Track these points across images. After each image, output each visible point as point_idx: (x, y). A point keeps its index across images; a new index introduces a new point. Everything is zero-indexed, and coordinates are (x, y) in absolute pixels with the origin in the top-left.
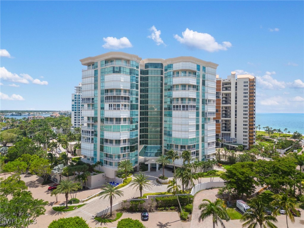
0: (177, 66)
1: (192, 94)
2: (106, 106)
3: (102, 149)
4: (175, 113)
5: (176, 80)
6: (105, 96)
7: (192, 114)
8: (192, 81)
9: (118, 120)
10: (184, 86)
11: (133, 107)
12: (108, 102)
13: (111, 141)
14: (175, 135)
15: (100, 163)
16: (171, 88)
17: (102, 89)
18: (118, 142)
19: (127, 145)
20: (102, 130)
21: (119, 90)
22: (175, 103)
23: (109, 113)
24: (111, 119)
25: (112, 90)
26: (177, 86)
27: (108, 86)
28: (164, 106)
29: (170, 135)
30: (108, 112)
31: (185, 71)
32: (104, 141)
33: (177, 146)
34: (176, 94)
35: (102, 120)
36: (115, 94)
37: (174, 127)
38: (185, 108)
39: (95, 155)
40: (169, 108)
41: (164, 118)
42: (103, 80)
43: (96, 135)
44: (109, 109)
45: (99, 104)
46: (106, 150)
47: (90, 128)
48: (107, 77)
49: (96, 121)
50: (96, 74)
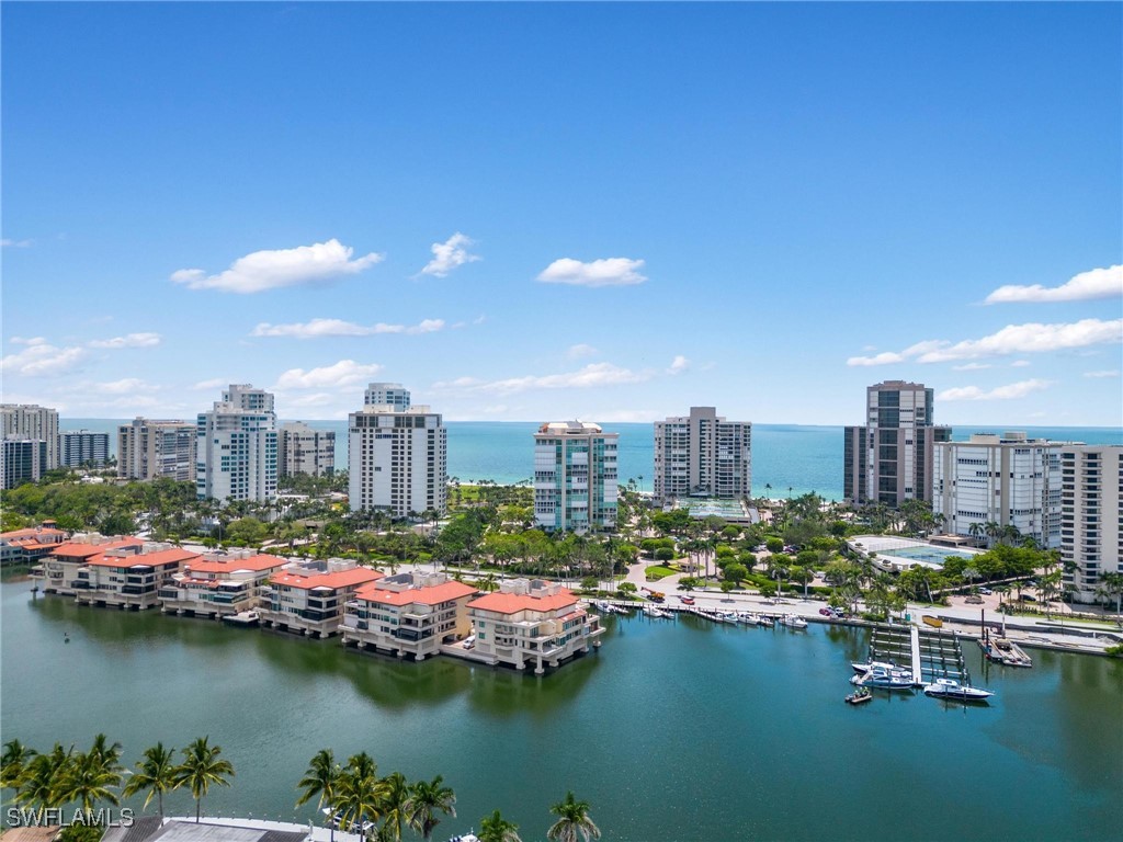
0: (608, 441)
2: (574, 479)
3: (568, 516)
4: (605, 481)
5: (606, 453)
6: (572, 471)
8: (614, 453)
9: (582, 491)
10: (612, 458)
12: (576, 476)
13: (576, 509)
14: (606, 500)
16: (604, 460)
17: (568, 464)
18: (580, 509)
20: (568, 499)
21: (581, 466)
23: (575, 484)
24: (576, 491)
25: (575, 466)
26: (607, 458)
27: (574, 462)
32: (569, 509)
34: (607, 464)
35: (568, 492)
36: (580, 469)
39: (558, 523)
40: (602, 477)
42: (569, 456)
43: (560, 506)
45: (564, 478)
46: (573, 517)
47: (547, 500)
48: (574, 455)
49: (559, 492)
50: (559, 451)
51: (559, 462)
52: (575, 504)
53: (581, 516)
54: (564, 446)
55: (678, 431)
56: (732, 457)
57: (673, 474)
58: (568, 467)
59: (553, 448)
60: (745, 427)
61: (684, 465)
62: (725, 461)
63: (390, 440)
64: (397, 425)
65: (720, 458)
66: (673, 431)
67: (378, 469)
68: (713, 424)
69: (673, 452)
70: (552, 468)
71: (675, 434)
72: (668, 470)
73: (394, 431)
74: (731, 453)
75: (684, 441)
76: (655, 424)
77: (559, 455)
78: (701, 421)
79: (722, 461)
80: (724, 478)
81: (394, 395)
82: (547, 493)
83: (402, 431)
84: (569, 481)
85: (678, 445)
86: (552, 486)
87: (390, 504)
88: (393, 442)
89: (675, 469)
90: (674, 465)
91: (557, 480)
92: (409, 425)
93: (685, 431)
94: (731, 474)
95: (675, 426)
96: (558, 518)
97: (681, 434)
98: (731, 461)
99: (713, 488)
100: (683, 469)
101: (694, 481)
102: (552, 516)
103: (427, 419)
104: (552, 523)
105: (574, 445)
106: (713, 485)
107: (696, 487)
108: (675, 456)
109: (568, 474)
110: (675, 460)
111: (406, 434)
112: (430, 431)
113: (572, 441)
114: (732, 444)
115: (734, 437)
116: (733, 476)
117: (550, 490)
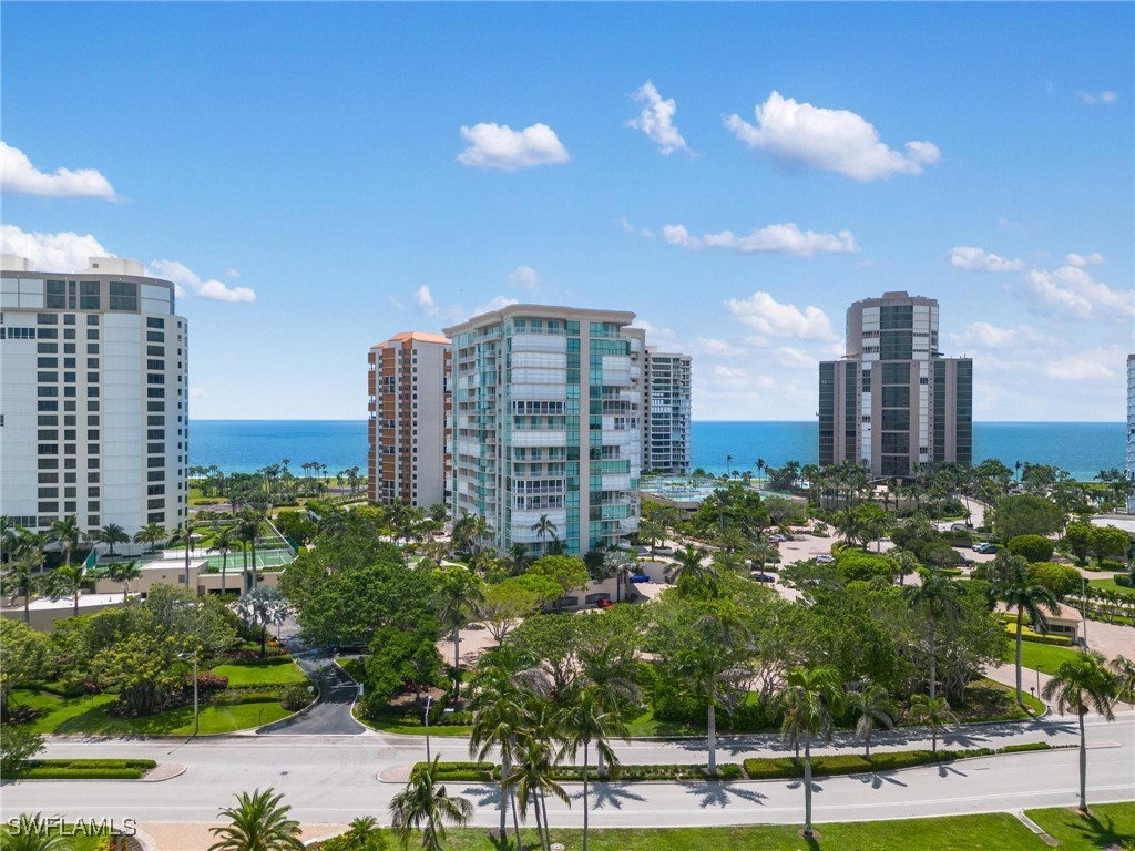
2: (608, 421)
3: (595, 516)
6: (603, 400)
12: (611, 413)
13: (609, 495)
17: (593, 383)
20: (596, 473)
27: (608, 379)
30: (611, 434)
32: (599, 497)
35: (594, 454)
39: (573, 531)
42: (596, 365)
43: (576, 488)
44: (617, 428)
45: (585, 418)
46: (603, 515)
47: (544, 475)
48: (608, 362)
49: (573, 453)
50: (573, 349)
51: (573, 378)
52: (610, 483)
54: (585, 338)
56: (669, 410)
58: (594, 391)
59: (560, 341)
62: (659, 415)
63: (30, 345)
64: (53, 302)
65: (652, 410)
70: (558, 392)
73: (42, 318)
74: (667, 402)
77: (573, 361)
79: (655, 415)
80: (658, 443)
82: (545, 458)
83: (70, 320)
84: (595, 426)
86: (557, 438)
87: (31, 512)
88: (41, 348)
91: (572, 426)
92: (91, 302)
94: (667, 436)
96: (573, 520)
98: (667, 415)
102: (558, 516)
103: (144, 290)
109: (594, 410)
111: (82, 325)
112: (152, 322)
113: (606, 325)
114: (668, 388)
115: (671, 378)
116: (671, 439)
117: (552, 450)
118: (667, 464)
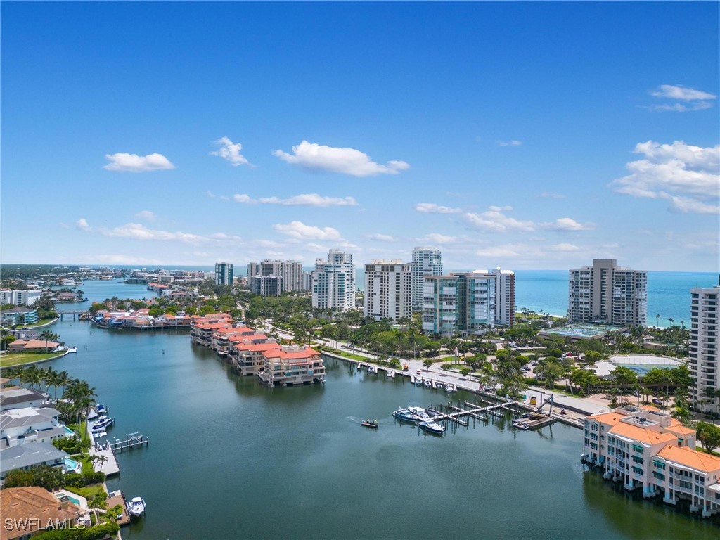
0: (477, 281)
1: (485, 296)
2: (444, 303)
3: (441, 325)
4: (476, 306)
5: (477, 288)
7: (485, 306)
8: (484, 289)
9: (450, 310)
10: (481, 292)
11: (456, 303)
12: (444, 301)
13: (446, 321)
14: (475, 317)
15: (441, 333)
16: (474, 292)
17: (441, 294)
18: (450, 321)
19: (454, 323)
20: (441, 315)
21: (450, 295)
22: (476, 301)
23: (445, 306)
24: (446, 310)
25: (446, 295)
26: (477, 291)
27: (444, 293)
28: (468, 301)
29: (473, 318)
31: (481, 284)
32: (442, 321)
33: (477, 324)
34: (477, 296)
35: (441, 310)
36: (448, 297)
37: (475, 313)
38: (482, 303)
39: (435, 329)
40: (473, 303)
41: (468, 308)
42: (441, 289)
43: (436, 318)
45: (438, 302)
46: (444, 326)
47: (429, 315)
48: (444, 288)
49: (436, 311)
50: (436, 285)
51: (436, 292)
52: (445, 318)
53: (448, 325)
54: (438, 283)
55: (585, 276)
56: (624, 296)
57: (581, 306)
58: (441, 296)
59: (433, 284)
60: (638, 274)
61: (588, 300)
62: (619, 298)
63: (380, 278)
64: (383, 270)
65: (614, 296)
66: (581, 276)
67: (375, 294)
68: (610, 271)
69: (580, 291)
70: (431, 296)
71: (582, 279)
72: (576, 303)
73: (382, 273)
74: (624, 293)
75: (588, 283)
76: (570, 271)
77: (436, 288)
78: (602, 269)
79: (615, 298)
80: (617, 311)
81: (423, 254)
82: (430, 311)
83: (385, 273)
84: (441, 304)
85: (584, 286)
86: (431, 306)
87: (379, 313)
88: (382, 279)
89: (581, 303)
90: (580, 300)
91: (435, 304)
92: (387, 270)
93: (589, 276)
94: (624, 308)
95: (582, 272)
96: (435, 326)
97: (586, 279)
98: (624, 299)
99: (610, 318)
100: (588, 303)
101: (596, 312)
102: (432, 324)
103: (396, 267)
104: (432, 328)
105: (445, 283)
106: (610, 315)
107: (597, 316)
108: (581, 293)
109: (441, 300)
110: (581, 297)
111: (386, 275)
112: (397, 274)
113: (444, 280)
114: (624, 286)
115: (626, 281)
116: (625, 310)
117: (431, 309)
118: (623, 321)
